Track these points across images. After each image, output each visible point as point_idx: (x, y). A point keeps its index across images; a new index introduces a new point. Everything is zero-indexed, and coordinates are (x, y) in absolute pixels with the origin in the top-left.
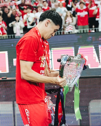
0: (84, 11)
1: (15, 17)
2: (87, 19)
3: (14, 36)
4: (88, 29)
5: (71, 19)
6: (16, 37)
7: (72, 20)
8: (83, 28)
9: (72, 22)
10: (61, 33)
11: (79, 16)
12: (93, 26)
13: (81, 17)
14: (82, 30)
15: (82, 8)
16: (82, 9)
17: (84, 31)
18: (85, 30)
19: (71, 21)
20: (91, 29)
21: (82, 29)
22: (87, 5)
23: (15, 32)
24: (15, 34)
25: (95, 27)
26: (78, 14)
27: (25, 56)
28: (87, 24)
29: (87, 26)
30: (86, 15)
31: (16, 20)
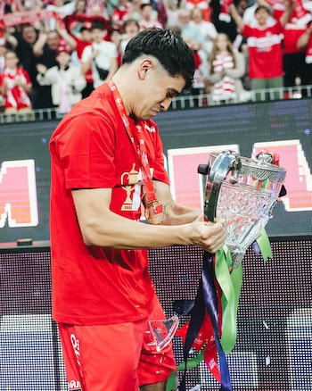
0: (268, 34)
1: (56, 53)
2: (278, 59)
3: (53, 114)
5: (230, 58)
6: (58, 116)
7: (234, 61)
8: (268, 87)
9: (234, 67)
10: (196, 101)
11: (253, 50)
12: (298, 81)
13: (259, 51)
14: (263, 92)
15: (261, 24)
16: (261, 28)
17: (268, 95)
18: (272, 91)
19: (231, 65)
20: (290, 89)
22: (277, 14)
23: (56, 101)
24: (57, 106)
25: (303, 83)
26: (252, 42)
27: (84, 176)
28: (279, 74)
29: (279, 80)
30: (274, 47)
31: (57, 64)
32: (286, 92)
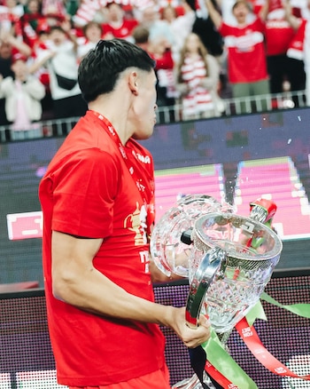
0: (248, 32)
3: (8, 133)
4: (268, 98)
5: (201, 64)
7: (206, 67)
8: (252, 93)
9: (207, 76)
11: (232, 50)
12: (287, 85)
14: (248, 100)
18: (258, 99)
19: (202, 72)
20: (279, 96)
21: (245, 95)
22: (257, 10)
23: (10, 116)
24: (11, 123)
26: (229, 42)
27: (75, 220)
28: (264, 77)
30: (257, 46)
32: (274, 100)
